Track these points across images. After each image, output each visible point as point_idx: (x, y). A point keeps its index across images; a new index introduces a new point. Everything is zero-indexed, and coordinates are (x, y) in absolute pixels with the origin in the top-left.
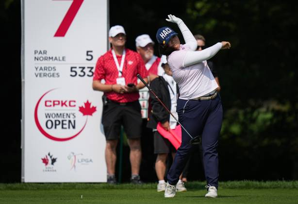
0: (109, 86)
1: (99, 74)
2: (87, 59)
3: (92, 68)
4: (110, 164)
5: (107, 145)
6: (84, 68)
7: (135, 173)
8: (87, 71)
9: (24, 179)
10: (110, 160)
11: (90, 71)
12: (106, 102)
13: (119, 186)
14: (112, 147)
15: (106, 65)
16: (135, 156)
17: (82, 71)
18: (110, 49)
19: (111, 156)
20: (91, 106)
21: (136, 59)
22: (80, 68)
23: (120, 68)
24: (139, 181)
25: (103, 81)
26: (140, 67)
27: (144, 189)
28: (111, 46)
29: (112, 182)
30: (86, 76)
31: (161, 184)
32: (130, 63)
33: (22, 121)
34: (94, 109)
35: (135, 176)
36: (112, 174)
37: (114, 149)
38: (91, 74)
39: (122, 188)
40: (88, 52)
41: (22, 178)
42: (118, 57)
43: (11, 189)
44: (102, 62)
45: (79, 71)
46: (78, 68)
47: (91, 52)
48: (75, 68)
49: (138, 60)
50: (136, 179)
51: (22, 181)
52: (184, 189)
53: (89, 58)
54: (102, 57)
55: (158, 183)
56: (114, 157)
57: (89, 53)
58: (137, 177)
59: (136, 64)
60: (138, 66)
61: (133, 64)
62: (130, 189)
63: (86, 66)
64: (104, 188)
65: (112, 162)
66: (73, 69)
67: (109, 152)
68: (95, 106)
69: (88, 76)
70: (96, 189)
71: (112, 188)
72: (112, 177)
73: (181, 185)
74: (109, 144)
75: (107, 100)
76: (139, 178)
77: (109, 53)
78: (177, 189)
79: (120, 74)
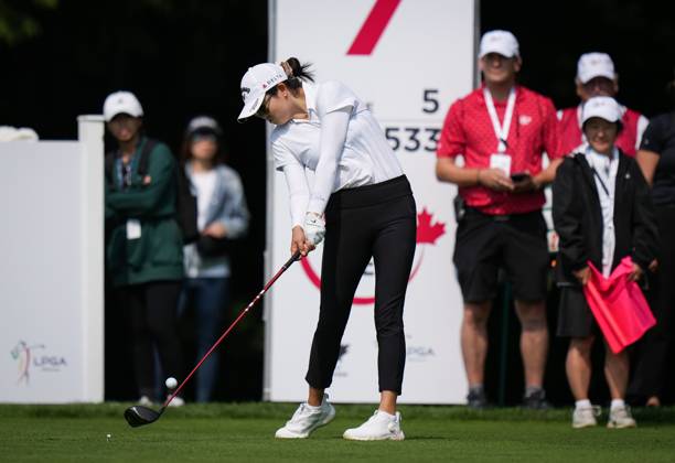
0: (471, 174)
1: (450, 143)
2: (426, 111)
3: (436, 131)
4: (472, 359)
5: (465, 315)
6: (416, 131)
7: (534, 382)
8: (424, 137)
9: (269, 394)
10: (471, 351)
11: (432, 138)
12: (462, 212)
13: (489, 413)
14: (475, 321)
15: (466, 122)
16: (533, 343)
17: (412, 138)
18: (480, 84)
19: (476, 342)
20: (433, 222)
21: (541, 112)
22: (408, 130)
23: (502, 132)
24: (542, 401)
25: (460, 160)
26: (548, 132)
27: (547, 420)
28: (481, 79)
29: (477, 403)
30: (421, 150)
31: (583, 410)
32: (525, 120)
33: (267, 254)
34: (439, 230)
35: (533, 391)
36: (477, 385)
37: (483, 324)
38: (432, 145)
39: (495, 419)
40: (426, 92)
41: (266, 390)
42: (497, 105)
43: (233, 416)
44: (458, 113)
45: (404, 137)
46: (402, 130)
47: (435, 91)
48: (396, 129)
49: (544, 115)
50: (535, 396)
51: (265, 398)
52: (629, 421)
53: (431, 106)
54: (460, 102)
55: (574, 407)
56: (482, 343)
57: (430, 96)
58: (538, 393)
59: (540, 124)
60: (543, 127)
61: (530, 124)
62: (516, 420)
63: (422, 126)
64: (453, 417)
65: (477, 355)
66: (392, 134)
67: (470, 331)
68: (441, 222)
69: (407, 149)
70: (435, 419)
71: (474, 417)
72: (477, 391)
73: (623, 413)
74: (470, 313)
75: (465, 207)
76: (543, 396)
77: (478, 93)
78: (615, 423)
79: (502, 147)
